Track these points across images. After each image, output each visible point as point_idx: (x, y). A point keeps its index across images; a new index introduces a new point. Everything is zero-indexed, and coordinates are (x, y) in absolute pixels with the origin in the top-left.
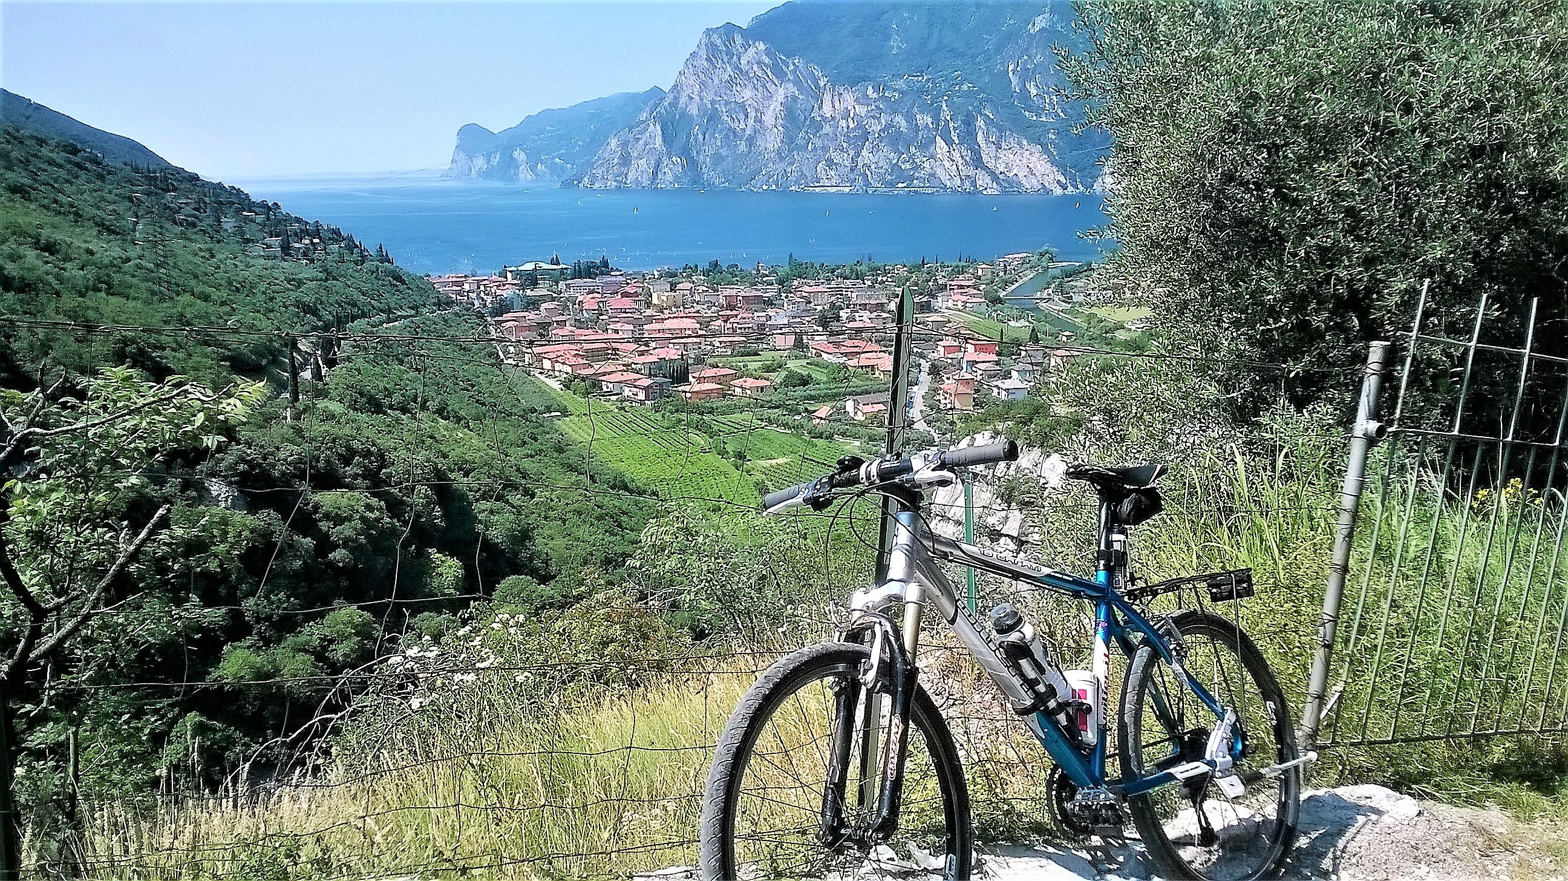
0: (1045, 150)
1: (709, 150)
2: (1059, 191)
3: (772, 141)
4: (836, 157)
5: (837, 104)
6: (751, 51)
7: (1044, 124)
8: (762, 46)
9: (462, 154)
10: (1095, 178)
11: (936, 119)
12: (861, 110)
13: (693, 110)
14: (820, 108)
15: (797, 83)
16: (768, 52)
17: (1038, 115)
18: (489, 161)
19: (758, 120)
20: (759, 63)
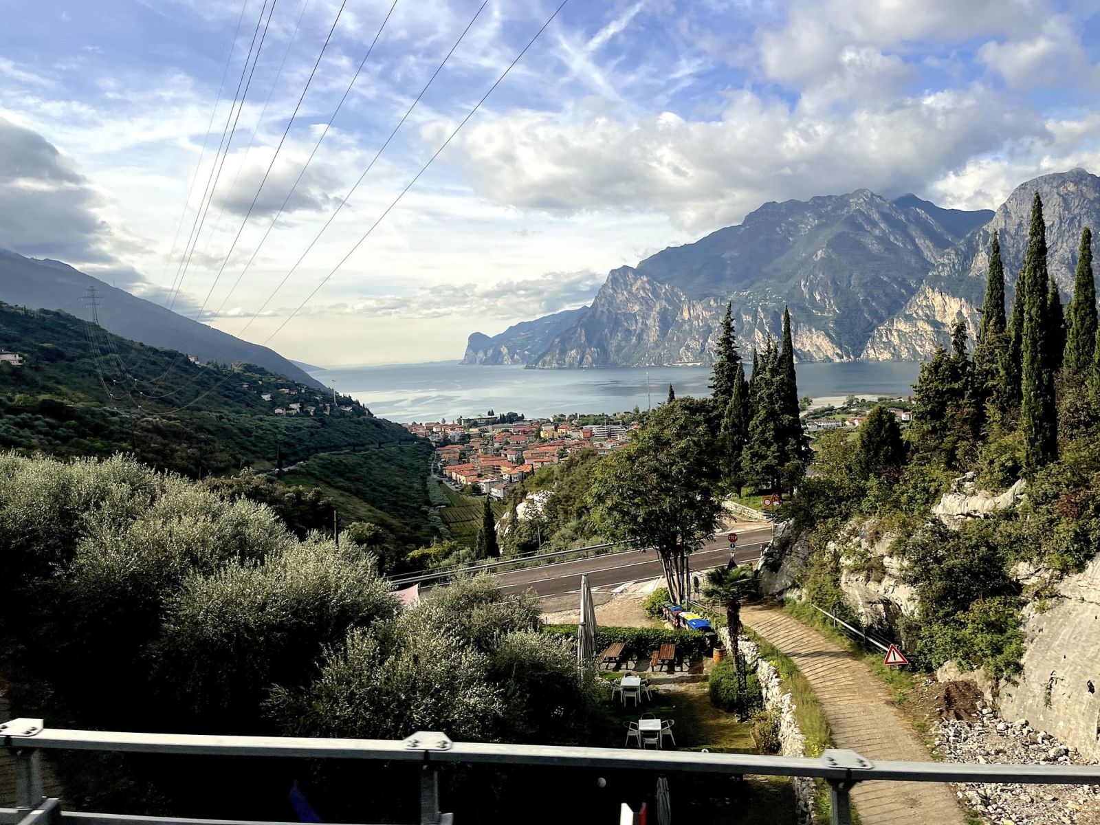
0: (828, 335)
1: (614, 343)
2: (837, 360)
3: (653, 335)
4: (692, 344)
5: (692, 312)
6: (639, 282)
7: (827, 318)
8: (645, 279)
9: (471, 351)
10: (862, 350)
11: (755, 317)
12: (707, 314)
13: (605, 319)
14: (682, 314)
15: (667, 300)
16: (649, 282)
17: (822, 312)
18: (486, 355)
19: (644, 324)
20: (644, 289)
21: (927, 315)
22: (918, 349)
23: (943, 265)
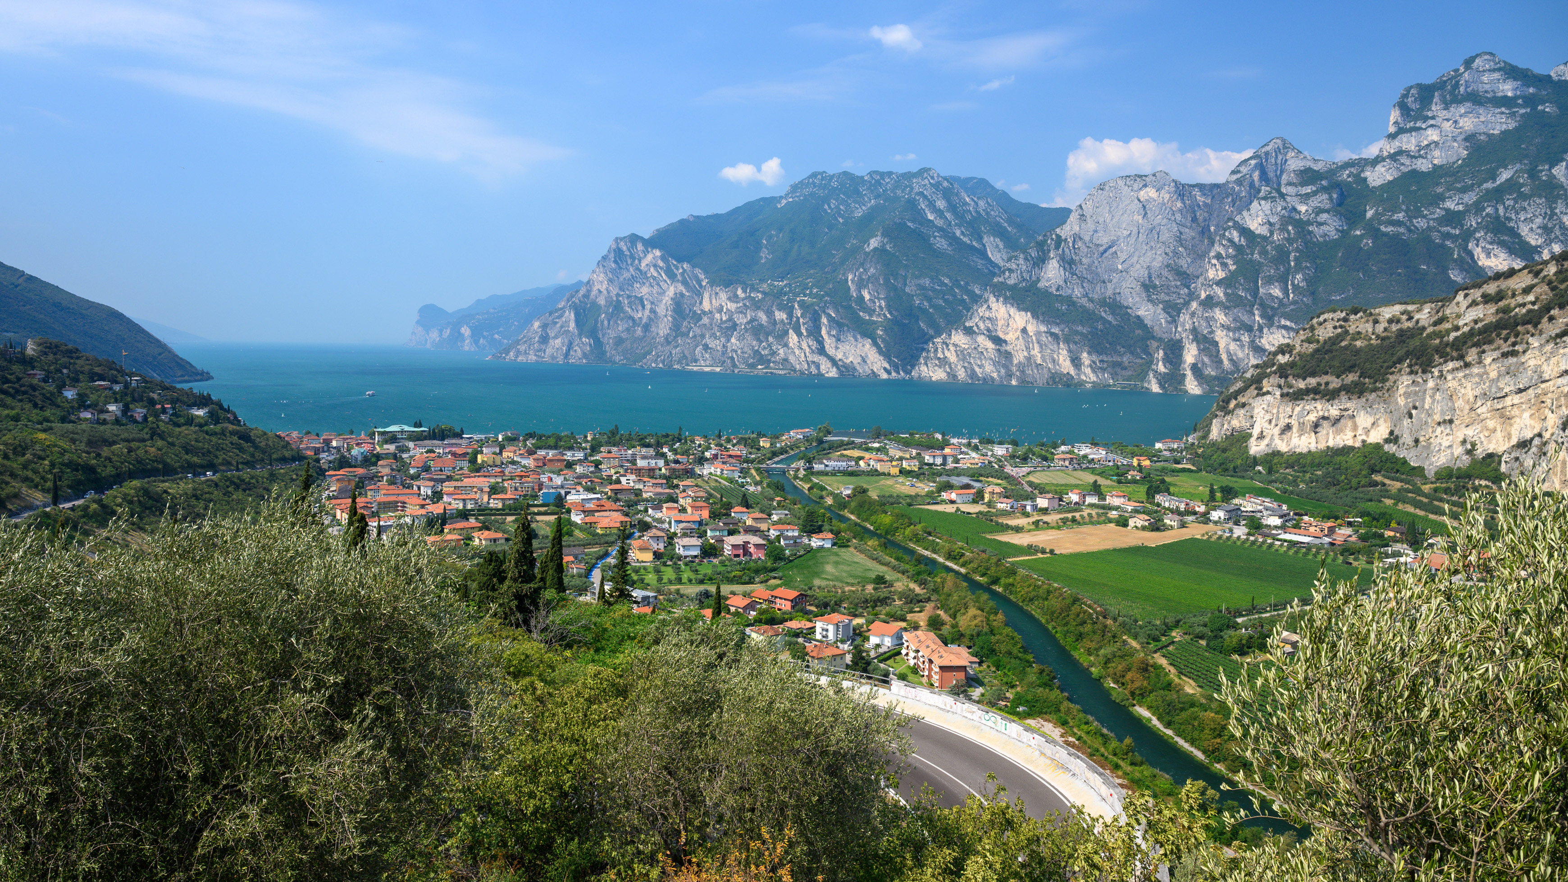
0: (875, 344)
1: (612, 333)
2: (885, 376)
3: (663, 329)
4: (712, 344)
5: (714, 301)
6: (650, 257)
7: (875, 322)
8: (658, 253)
9: (420, 329)
10: (913, 366)
11: (790, 315)
12: (732, 306)
13: (602, 301)
14: (701, 303)
15: (685, 283)
16: (663, 258)
17: (871, 315)
18: (441, 335)
19: (653, 311)
20: (655, 266)
21: (988, 330)
22: (977, 369)
23: (1011, 271)
